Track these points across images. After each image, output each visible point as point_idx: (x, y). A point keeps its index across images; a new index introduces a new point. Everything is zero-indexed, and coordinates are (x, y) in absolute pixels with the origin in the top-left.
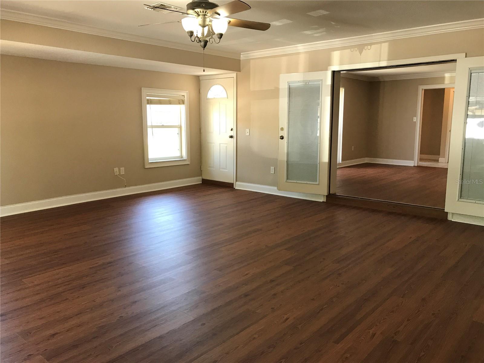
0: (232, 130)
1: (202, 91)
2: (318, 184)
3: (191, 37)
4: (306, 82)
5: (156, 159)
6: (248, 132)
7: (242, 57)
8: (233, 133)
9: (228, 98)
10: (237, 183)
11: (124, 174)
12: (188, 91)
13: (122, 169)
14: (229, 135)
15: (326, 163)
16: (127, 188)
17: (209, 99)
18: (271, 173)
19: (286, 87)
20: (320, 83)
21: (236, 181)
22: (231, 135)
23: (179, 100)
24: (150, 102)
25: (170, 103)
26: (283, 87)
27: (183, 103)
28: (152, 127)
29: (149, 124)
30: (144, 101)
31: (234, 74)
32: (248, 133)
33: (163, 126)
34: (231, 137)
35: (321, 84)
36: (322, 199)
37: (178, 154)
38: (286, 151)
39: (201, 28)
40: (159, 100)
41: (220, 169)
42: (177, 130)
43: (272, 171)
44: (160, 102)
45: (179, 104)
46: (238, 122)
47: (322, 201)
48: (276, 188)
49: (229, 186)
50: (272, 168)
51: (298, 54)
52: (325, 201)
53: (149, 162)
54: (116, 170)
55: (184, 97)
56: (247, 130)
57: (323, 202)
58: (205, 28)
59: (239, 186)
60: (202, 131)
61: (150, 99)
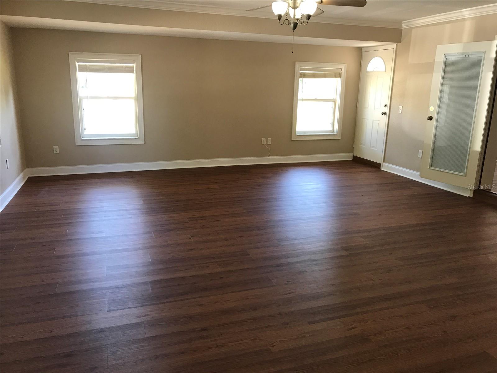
0: (385, 106)
1: (363, 63)
2: (465, 176)
3: (279, 21)
4: (466, 55)
5: (305, 132)
6: (401, 109)
7: (404, 26)
8: (386, 110)
9: (385, 71)
10: (384, 164)
11: (271, 144)
12: (346, 64)
13: (270, 139)
14: (381, 112)
15: (477, 151)
16: (270, 158)
17: (368, 72)
18: (419, 156)
19: (442, 60)
20: (483, 55)
21: (384, 161)
22: (384, 112)
23: (335, 74)
24: (303, 76)
25: (325, 76)
26: (440, 59)
27: (340, 77)
28: (302, 100)
29: (300, 97)
30: (297, 75)
31: (393, 46)
32: (401, 111)
33: (316, 100)
34: (384, 114)
35: (483, 57)
36: (468, 194)
37: (330, 129)
38: (433, 134)
39: (293, 10)
40: (314, 74)
41: (370, 147)
42: (331, 104)
43: (420, 155)
44: (314, 76)
45: (336, 77)
46: (392, 97)
47: (467, 196)
48: (419, 174)
49: (376, 166)
50: (421, 151)
51: (464, 20)
52: (472, 196)
53: (297, 134)
54: (264, 139)
55: (341, 71)
56: (400, 108)
57: (469, 197)
58: (296, 10)
59: (387, 167)
60: (359, 106)
61: (304, 73)
